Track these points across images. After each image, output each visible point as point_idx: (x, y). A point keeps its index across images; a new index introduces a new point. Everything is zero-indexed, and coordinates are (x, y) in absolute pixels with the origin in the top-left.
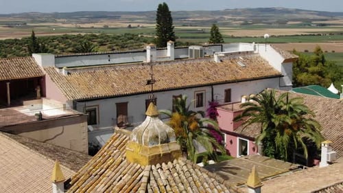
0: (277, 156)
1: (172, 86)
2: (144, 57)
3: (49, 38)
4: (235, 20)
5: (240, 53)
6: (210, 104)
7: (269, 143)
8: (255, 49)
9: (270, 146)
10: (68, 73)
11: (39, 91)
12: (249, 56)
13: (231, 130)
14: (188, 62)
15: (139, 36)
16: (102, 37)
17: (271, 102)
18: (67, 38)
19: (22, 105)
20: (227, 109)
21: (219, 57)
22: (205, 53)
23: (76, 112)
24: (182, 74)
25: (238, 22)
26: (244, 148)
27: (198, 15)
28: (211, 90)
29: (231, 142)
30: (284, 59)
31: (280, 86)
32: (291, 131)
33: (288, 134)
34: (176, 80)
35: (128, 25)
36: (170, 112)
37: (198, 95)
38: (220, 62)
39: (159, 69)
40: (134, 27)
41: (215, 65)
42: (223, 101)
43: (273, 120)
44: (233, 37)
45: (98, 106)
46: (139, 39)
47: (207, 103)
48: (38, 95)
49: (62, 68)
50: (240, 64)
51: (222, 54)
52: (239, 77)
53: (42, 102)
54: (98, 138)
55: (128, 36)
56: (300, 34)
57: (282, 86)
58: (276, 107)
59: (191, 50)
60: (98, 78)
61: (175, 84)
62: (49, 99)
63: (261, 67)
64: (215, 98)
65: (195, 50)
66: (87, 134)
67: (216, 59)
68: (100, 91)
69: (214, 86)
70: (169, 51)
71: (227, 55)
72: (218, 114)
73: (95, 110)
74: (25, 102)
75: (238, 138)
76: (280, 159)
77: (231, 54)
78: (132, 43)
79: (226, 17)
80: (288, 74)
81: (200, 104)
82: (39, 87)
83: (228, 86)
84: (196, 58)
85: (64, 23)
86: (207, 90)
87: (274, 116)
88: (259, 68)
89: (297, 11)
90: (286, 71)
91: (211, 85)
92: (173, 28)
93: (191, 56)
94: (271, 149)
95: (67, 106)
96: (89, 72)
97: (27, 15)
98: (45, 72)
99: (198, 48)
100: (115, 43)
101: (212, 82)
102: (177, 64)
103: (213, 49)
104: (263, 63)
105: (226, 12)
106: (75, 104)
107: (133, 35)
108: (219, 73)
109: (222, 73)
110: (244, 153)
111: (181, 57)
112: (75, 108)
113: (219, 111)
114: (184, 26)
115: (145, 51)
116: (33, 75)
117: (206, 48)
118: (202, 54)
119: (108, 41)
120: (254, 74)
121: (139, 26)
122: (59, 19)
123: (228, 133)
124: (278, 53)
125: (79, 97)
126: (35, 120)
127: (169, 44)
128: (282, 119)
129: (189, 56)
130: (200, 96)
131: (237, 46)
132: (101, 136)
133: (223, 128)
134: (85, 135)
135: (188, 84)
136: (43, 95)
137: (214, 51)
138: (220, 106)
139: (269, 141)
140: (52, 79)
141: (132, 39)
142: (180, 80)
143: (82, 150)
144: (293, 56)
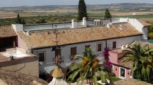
0: (142, 79)
1: (85, 40)
2: (70, 26)
3: (32, 17)
4: (116, 8)
5: (120, 23)
6: (105, 49)
7: (138, 72)
8: (128, 21)
9: (138, 73)
10: (30, 34)
11: (14, 43)
12: (125, 25)
13: (116, 63)
14: (93, 28)
15: (72, 16)
16: (55, 17)
17: (139, 49)
18: (40, 17)
19: (5, 51)
20: (114, 52)
21: (110, 25)
22: (102, 23)
23: (33, 55)
24: (90, 34)
25: (117, 9)
26: (123, 72)
27: (99, 6)
28: (105, 42)
29: (116, 69)
30: (143, 26)
31: (141, 40)
32: (151, 66)
33: (149, 67)
34: (87, 37)
35: (67, 11)
36: (82, 56)
37: (98, 45)
38: (110, 28)
39: (78, 31)
40: (70, 12)
41: (107, 29)
42: (112, 48)
43: (140, 60)
44: (115, 16)
45: (45, 51)
46: (72, 17)
47: (103, 49)
48: (14, 45)
49: (26, 31)
50: (121, 29)
51: (111, 24)
52: (120, 36)
53: (16, 49)
54: (45, 68)
55: (67, 16)
56: (145, 14)
57: (143, 40)
58: (142, 52)
59: (95, 22)
60: (46, 37)
61: (86, 39)
62: (19, 48)
63: (131, 30)
64: (107, 47)
65: (97, 22)
66: (38, 67)
67: (108, 26)
68: (46, 44)
69: (107, 40)
70: (84, 22)
71: (113, 24)
72: (109, 55)
73: (43, 54)
74: (7, 50)
75: (120, 68)
76: (144, 81)
77: (116, 23)
78: (69, 19)
79: (111, 7)
80: (145, 34)
81: (99, 50)
82: (15, 42)
83: (114, 40)
84: (98, 26)
85: (39, 10)
86: (103, 43)
87: (141, 57)
88: (130, 31)
89: (144, 4)
90: (144, 32)
91: (106, 40)
92: (86, 11)
93: (95, 25)
94: (139, 76)
95: (28, 52)
96: (41, 34)
97: (23, 7)
98: (17, 34)
99: (99, 21)
100: (61, 19)
101: (106, 38)
102: (88, 29)
103: (106, 21)
104: (132, 28)
105: (112, 5)
106: (33, 50)
107: (69, 15)
108: (110, 33)
109: (111, 33)
110: (123, 75)
111: (90, 25)
112: (32, 53)
113: (110, 53)
114: (93, 11)
115: (71, 22)
116: (11, 35)
117: (103, 21)
118: (101, 24)
119: (58, 18)
120: (128, 34)
121: (72, 12)
122: (37, 9)
123: (115, 65)
124: (140, 23)
125: (34, 47)
126: (9, 60)
127: (84, 19)
128: (146, 59)
129: (94, 25)
130: (100, 46)
131: (119, 20)
132: (47, 67)
133: (112, 62)
134: (37, 67)
135: (93, 39)
136: (17, 46)
137: (107, 22)
138: (110, 50)
139: (138, 71)
140: (21, 37)
141: (69, 17)
142: (89, 37)
143: (35, 75)
144: (148, 25)
